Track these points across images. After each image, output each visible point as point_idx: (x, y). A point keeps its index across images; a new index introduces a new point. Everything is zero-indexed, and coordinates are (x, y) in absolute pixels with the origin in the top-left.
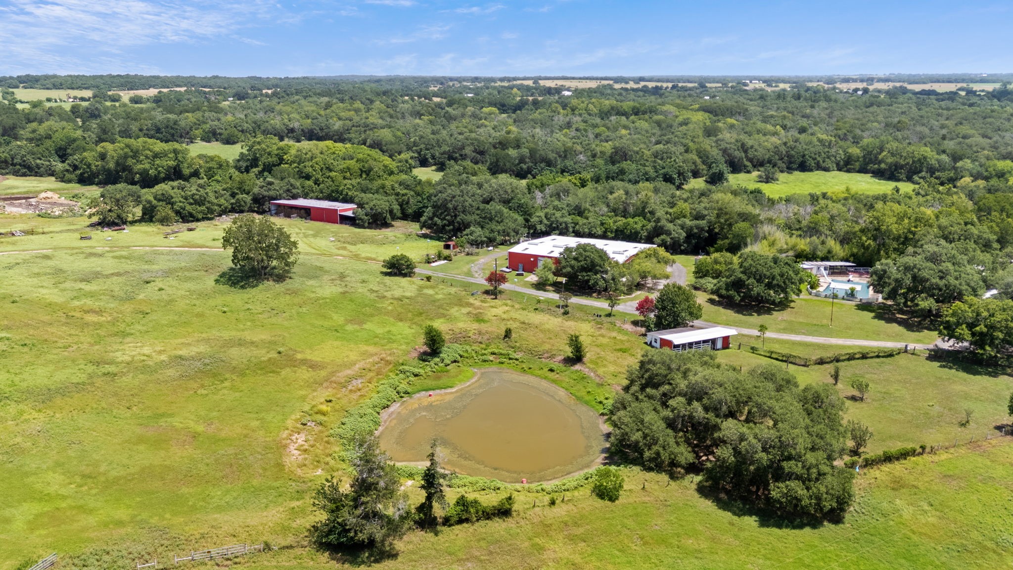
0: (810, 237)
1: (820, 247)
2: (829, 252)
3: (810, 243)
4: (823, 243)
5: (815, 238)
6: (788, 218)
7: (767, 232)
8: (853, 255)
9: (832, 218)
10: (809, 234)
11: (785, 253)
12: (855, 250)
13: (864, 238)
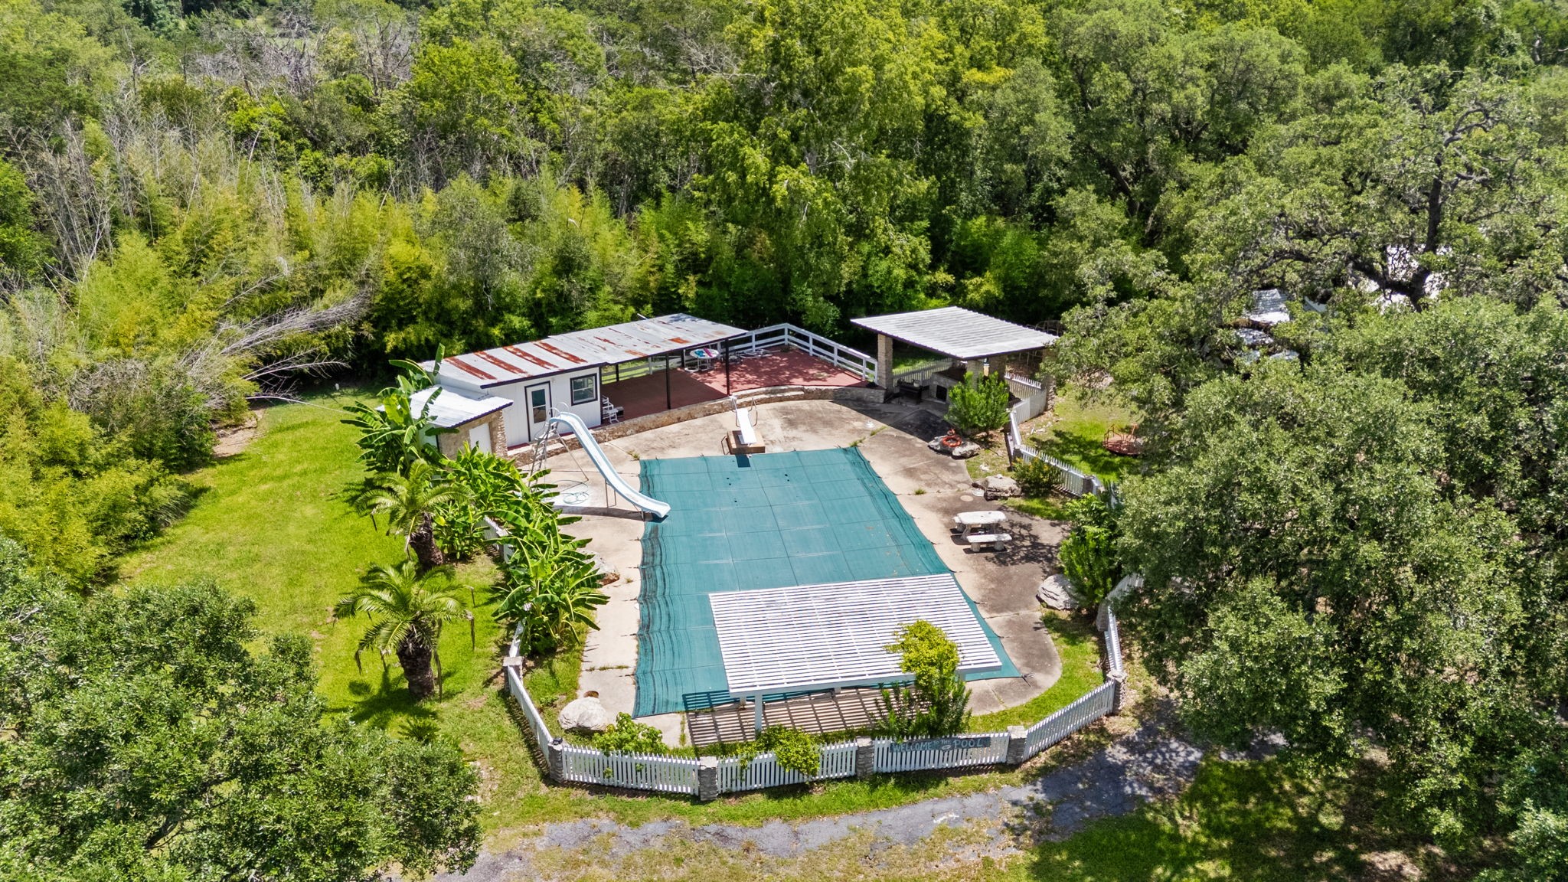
0: (438, 185)
1: (507, 240)
2: (567, 264)
3: (447, 224)
4: (521, 211)
5: (463, 185)
6: (305, 89)
7: (150, 177)
8: (693, 263)
9: (527, 60)
10: (424, 167)
11: (301, 303)
12: (700, 234)
13: (757, 157)
